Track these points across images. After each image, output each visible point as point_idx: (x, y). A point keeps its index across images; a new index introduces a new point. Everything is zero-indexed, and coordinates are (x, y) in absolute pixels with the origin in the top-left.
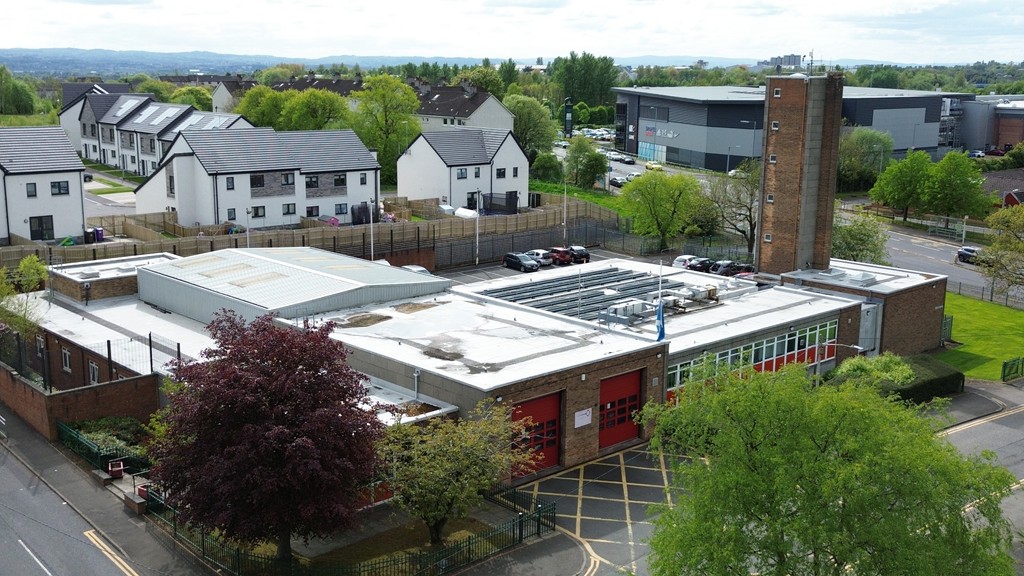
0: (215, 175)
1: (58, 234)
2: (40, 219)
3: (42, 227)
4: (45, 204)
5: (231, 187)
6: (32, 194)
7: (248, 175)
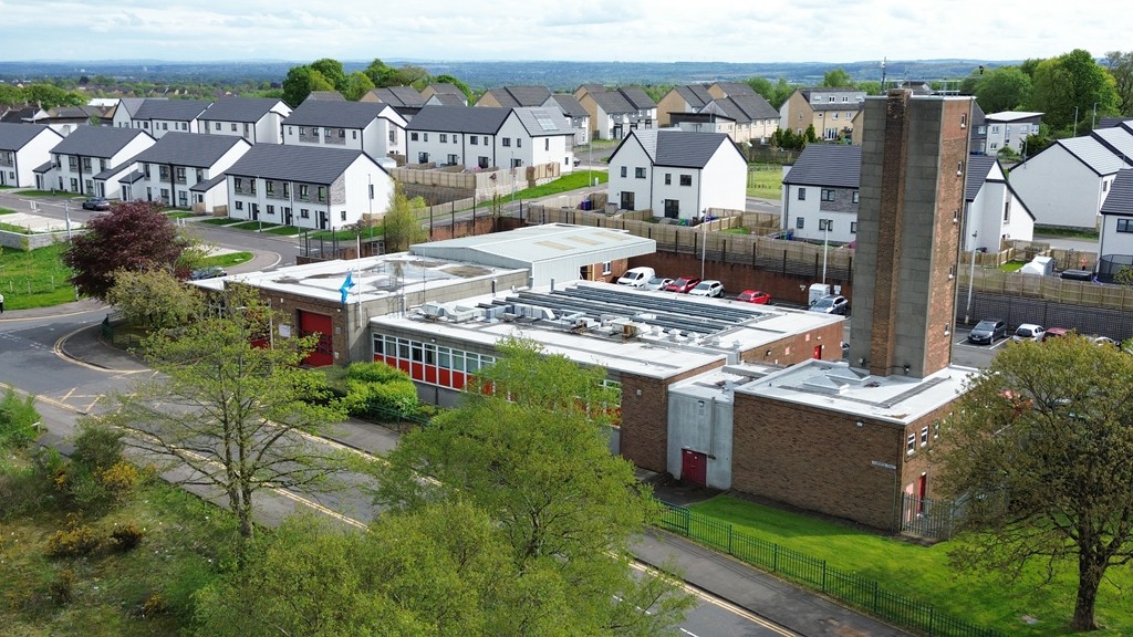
0: (787, 183)
1: (683, 215)
2: (672, 201)
3: (672, 209)
4: (676, 191)
5: (801, 197)
6: (668, 182)
7: (820, 189)
